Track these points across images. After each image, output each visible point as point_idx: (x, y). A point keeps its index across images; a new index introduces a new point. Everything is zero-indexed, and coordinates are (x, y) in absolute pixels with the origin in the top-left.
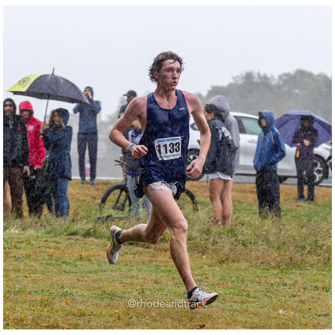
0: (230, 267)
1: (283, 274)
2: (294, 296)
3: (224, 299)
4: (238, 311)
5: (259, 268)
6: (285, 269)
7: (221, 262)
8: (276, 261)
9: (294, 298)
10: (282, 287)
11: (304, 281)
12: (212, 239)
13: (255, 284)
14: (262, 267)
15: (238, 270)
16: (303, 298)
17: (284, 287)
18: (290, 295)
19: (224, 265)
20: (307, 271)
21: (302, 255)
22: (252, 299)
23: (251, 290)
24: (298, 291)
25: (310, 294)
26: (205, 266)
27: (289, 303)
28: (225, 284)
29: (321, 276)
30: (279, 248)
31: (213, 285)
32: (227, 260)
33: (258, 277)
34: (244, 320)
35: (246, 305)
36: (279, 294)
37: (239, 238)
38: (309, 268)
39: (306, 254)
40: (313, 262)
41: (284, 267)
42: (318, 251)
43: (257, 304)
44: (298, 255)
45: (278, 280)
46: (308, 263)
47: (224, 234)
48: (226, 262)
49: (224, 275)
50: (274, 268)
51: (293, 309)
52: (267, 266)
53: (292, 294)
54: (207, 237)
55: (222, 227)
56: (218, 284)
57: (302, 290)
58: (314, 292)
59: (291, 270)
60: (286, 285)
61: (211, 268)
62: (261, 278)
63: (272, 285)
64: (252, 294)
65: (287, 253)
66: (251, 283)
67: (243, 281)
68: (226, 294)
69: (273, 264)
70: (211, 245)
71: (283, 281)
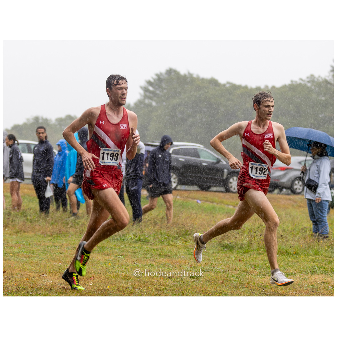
0: (22, 236)
1: (55, 240)
2: (61, 253)
3: (18, 255)
4: (27, 263)
5: (40, 237)
6: (56, 237)
7: (17, 232)
8: (51, 232)
9: (61, 255)
10: (54, 247)
11: (67, 244)
12: (11, 219)
13: (37, 246)
14: (42, 236)
15: (27, 237)
16: (67, 254)
17: (55, 248)
18: (59, 253)
19: (19, 235)
20: (69, 238)
21: (66, 228)
22: (35, 255)
23: (35, 250)
24: (64, 250)
25: (71, 252)
26: (7, 235)
27: (58, 257)
28: (19, 246)
29: (78, 241)
30: (52, 224)
31: (12, 246)
32: (21, 231)
33: (39, 242)
34: (30, 268)
35: (31, 259)
36: (52, 252)
37: (28, 218)
38: (70, 236)
39: (69, 228)
40: (73, 233)
41: (55, 235)
42: (76, 225)
43: (38, 258)
44: (64, 228)
45: (51, 244)
46: (70, 233)
47: (19, 215)
48: (20, 233)
49: (18, 240)
50: (49, 236)
51: (60, 261)
52: (45, 235)
53: (60, 252)
54: (8, 217)
55: (18, 211)
56: (15, 246)
57: (66, 250)
58: (73, 251)
59: (60, 237)
60: (56, 246)
61: (11, 236)
62: (41, 243)
63: (48, 246)
64: (35, 252)
65: (58, 227)
66: (35, 245)
67: (30, 244)
68: (19, 252)
69: (49, 234)
70: (10, 222)
71: (54, 244)
